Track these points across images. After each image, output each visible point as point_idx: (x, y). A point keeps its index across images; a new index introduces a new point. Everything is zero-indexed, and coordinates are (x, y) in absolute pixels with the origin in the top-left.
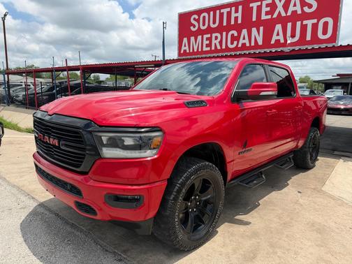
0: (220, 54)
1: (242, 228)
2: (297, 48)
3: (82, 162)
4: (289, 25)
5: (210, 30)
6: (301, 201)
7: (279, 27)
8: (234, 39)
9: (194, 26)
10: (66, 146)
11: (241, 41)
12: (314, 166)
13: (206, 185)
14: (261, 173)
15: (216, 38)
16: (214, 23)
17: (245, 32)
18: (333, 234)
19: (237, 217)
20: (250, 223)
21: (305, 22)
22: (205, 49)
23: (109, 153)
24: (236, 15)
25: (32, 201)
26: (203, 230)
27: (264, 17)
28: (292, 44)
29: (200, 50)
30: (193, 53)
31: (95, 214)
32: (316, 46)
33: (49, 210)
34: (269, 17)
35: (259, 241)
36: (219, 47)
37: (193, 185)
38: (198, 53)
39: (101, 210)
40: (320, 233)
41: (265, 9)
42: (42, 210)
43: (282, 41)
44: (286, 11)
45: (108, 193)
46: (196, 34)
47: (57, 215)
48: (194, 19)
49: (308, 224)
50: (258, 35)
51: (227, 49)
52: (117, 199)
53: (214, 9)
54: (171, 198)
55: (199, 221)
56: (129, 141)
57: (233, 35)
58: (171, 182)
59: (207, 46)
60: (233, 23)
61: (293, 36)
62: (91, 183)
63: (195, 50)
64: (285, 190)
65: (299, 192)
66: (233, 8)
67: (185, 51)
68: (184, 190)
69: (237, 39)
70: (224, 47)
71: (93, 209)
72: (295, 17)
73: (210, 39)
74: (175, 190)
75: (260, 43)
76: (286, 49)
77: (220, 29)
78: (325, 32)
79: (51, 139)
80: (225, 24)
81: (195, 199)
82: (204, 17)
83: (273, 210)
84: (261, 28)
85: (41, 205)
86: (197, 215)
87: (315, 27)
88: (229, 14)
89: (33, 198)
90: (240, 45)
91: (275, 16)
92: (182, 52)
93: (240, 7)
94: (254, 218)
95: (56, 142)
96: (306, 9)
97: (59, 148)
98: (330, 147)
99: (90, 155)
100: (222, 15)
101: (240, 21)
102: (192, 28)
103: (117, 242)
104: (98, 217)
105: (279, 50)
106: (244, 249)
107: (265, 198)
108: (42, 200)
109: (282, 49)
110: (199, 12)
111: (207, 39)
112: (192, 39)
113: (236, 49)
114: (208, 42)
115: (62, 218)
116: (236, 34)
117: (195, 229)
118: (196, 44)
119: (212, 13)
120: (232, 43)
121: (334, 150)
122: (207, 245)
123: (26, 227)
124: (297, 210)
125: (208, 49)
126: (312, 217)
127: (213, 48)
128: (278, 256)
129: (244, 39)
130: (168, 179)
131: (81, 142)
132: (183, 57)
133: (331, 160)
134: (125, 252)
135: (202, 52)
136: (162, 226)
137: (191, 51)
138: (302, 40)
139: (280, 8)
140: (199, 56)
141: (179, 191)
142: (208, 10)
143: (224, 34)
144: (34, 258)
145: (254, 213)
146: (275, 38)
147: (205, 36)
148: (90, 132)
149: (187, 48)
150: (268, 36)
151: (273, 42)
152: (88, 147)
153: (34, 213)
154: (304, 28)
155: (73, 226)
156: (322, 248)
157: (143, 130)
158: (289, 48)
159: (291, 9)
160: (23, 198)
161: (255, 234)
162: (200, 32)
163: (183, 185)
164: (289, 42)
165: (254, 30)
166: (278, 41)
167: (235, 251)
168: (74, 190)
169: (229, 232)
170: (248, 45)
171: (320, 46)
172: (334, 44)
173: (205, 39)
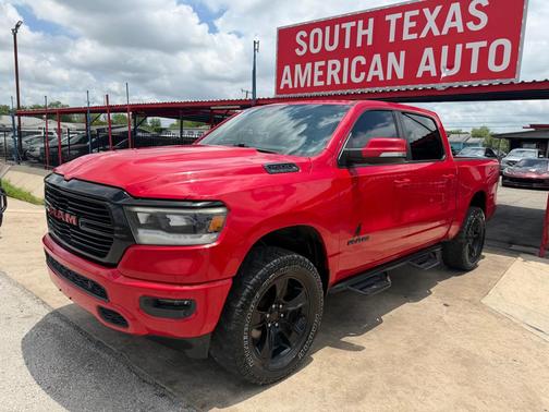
0: (339, 92)
1: (350, 355)
2: (456, 85)
3: (109, 249)
4: (445, 49)
5: (324, 55)
6: (446, 318)
7: (429, 52)
8: (361, 68)
9: (301, 49)
10: (88, 225)
11: (372, 73)
12: (476, 266)
13: (294, 288)
14: (386, 274)
15: (334, 67)
16: (331, 43)
17: (377, 58)
18: (486, 367)
19: (343, 339)
20: (363, 348)
21: (468, 46)
22: (317, 83)
23: (147, 237)
24: (365, 32)
25: (42, 307)
26: (287, 354)
27: (406, 36)
28: (448, 79)
29: (309, 85)
30: (299, 89)
32: (485, 83)
33: (66, 321)
34: (414, 36)
35: (372, 374)
36: (337, 82)
37: (274, 288)
38: (306, 89)
39: (134, 319)
40: (467, 366)
41: (408, 25)
42: (56, 321)
43: (434, 74)
44: (440, 28)
45: (145, 296)
46: (303, 61)
47: (78, 328)
48: (302, 37)
49: (451, 352)
50: (397, 64)
51: (351, 84)
52: (158, 304)
53: (332, 22)
54: (239, 305)
55: (282, 342)
56: (177, 220)
57: (358, 63)
58: (238, 282)
59: (320, 78)
60: (359, 44)
61: (450, 66)
62: (121, 280)
63: (302, 85)
64: (425, 301)
65: (446, 305)
66: (361, 23)
67: (286, 86)
68: (258, 295)
69: (365, 68)
70: (345, 81)
71: (122, 318)
72: (453, 38)
73: (324, 69)
74: (244, 294)
75: (400, 75)
76: (440, 87)
77: (340, 54)
78: (499, 61)
79: (67, 216)
80: (347, 46)
81: (277, 308)
82: (316, 35)
84: (403, 54)
85: (56, 313)
86: (280, 333)
87: (484, 53)
88: (354, 30)
89: (44, 303)
90: (369, 79)
91: (423, 35)
92: (282, 87)
93: (371, 21)
94: (370, 341)
95: (73, 220)
96: (470, 25)
97: (77, 228)
98: (506, 238)
99: (122, 239)
100: (342, 32)
101: (370, 42)
102: (297, 51)
103: (161, 370)
104: (130, 330)
105: (429, 87)
107: (391, 313)
108: (57, 306)
109: (433, 85)
110: (308, 27)
111: (320, 68)
112: (298, 67)
113: (364, 84)
114: (321, 73)
115: (84, 333)
116: (364, 62)
117: (276, 353)
118: (304, 75)
119: (328, 29)
120: (358, 76)
121: (511, 243)
122: (294, 377)
123: (29, 345)
124: (438, 332)
125: (322, 83)
126: (458, 342)
127: (329, 83)
128: (398, 398)
129: (376, 69)
130: (234, 278)
131: (108, 220)
132: (284, 95)
133: (503, 258)
134: (171, 384)
135: (313, 88)
136: (225, 346)
137: (296, 86)
138: (464, 72)
139: (431, 24)
140: (306, 94)
141: (251, 296)
142: (322, 24)
143: (346, 60)
144: (38, 388)
145: (371, 334)
146: (422, 68)
147: (318, 64)
148: (121, 206)
149: (289, 82)
150: (412, 64)
151: (419, 74)
152: (117, 228)
153: (44, 325)
154: (467, 54)
155: (98, 344)
156: (466, 388)
157: (199, 204)
158: (444, 84)
159: (448, 24)
160: (29, 302)
161: (369, 365)
162: (310, 58)
163: (257, 286)
164: (444, 75)
165: (391, 56)
166: (427, 74)
167: (334, 387)
168: (96, 290)
169: (329, 360)
170: (381, 78)
171: (491, 82)
172: (512, 80)
173: (316, 68)
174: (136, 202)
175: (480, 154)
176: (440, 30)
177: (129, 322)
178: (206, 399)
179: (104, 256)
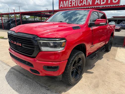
0: (75, 8)
1: (91, 75)
2: (104, 6)
6: (109, 63)
10: (25, 46)
11: (84, 3)
12: (110, 50)
13: (79, 60)
14: (96, 54)
15: (74, 2)
19: (88, 70)
20: (93, 73)
22: (69, 6)
25: (8, 67)
28: (103, 5)
29: (67, 6)
30: (65, 7)
31: (39, 73)
32: (112, 6)
33: (16, 70)
35: (98, 79)
36: (75, 5)
37: (76, 60)
38: (67, 7)
39: (41, 72)
40: (119, 76)
42: (13, 70)
43: (99, 3)
45: (44, 65)
47: (20, 72)
49: (113, 72)
50: (90, 1)
51: (78, 6)
52: (48, 67)
54: (69, 66)
57: (80, 1)
58: (69, 60)
59: (70, 5)
61: (103, 1)
63: (66, 6)
64: (102, 59)
65: (107, 60)
67: (62, 6)
68: (73, 63)
69: (82, 2)
70: (77, 5)
71: (38, 72)
74: (70, 63)
75: (91, 4)
76: (101, 7)
79: (18, 43)
81: (76, 65)
83: (100, 67)
86: (76, 71)
89: (8, 65)
90: (83, 5)
92: (60, 7)
94: (94, 71)
95: (20, 44)
99: (37, 50)
105: (98, 7)
106: (94, 83)
107: (96, 63)
108: (12, 66)
109: (99, 6)
111: (70, 2)
112: (64, 2)
113: (82, 6)
114: (70, 3)
115: (22, 73)
118: (66, 4)
120: (80, 4)
121: (115, 44)
123: (8, 77)
124: (109, 67)
125: (71, 6)
126: (114, 70)
127: (73, 6)
128: (107, 85)
129: (85, 2)
132: (61, 9)
134: (49, 86)
135: (68, 7)
136: (65, 77)
137: (64, 7)
138: (107, 3)
140: (67, 9)
144: (13, 91)
148: (36, 41)
149: (62, 5)
151: (96, 4)
152: (36, 47)
153: (10, 72)
155: (26, 76)
156: (121, 81)
160: (4, 65)
163: (73, 61)
164: (102, 4)
166: (97, 3)
168: (29, 64)
169: (86, 76)
170: (86, 5)
171: (113, 5)
172: (119, 5)
173: (69, 2)
178: (60, 90)
179: (31, 55)
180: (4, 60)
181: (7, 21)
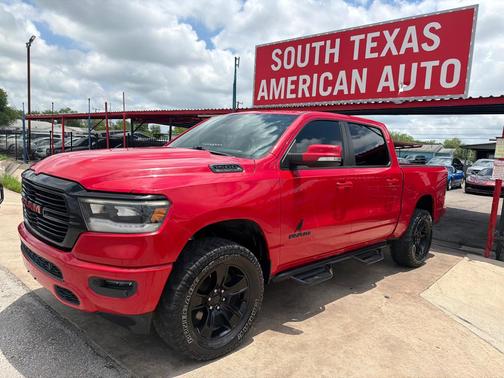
0: (309, 104)
1: (287, 338)
2: (411, 99)
3: (65, 235)
4: (402, 67)
5: (297, 71)
6: (384, 309)
7: (388, 70)
8: (328, 83)
9: (276, 65)
10: (50, 214)
11: (338, 87)
12: (423, 264)
13: (235, 275)
14: (329, 266)
15: (305, 82)
16: (303, 61)
17: (342, 74)
18: (410, 353)
20: (302, 332)
21: (423, 64)
22: (290, 96)
23: (98, 225)
24: (332, 51)
25: (21, 288)
26: (227, 335)
27: (369, 55)
28: (405, 94)
29: (282, 97)
30: (274, 101)
31: (77, 303)
32: (437, 98)
33: (40, 301)
34: (375, 55)
35: (304, 355)
36: (307, 95)
37: (214, 274)
38: (280, 101)
40: (392, 351)
41: (370, 45)
42: (30, 300)
43: (392, 89)
44: (398, 47)
45: (93, 277)
46: (278, 75)
47: (48, 307)
48: (277, 55)
50: (360, 80)
51: (319, 97)
52: (105, 284)
53: (303, 42)
54: (178, 288)
55: (223, 323)
56: (126, 211)
57: (326, 78)
58: (178, 268)
59: (292, 92)
60: (327, 61)
61: (407, 82)
62: (74, 262)
63: (277, 97)
65: (386, 297)
66: (329, 42)
67: (263, 97)
68: (197, 280)
69: (332, 83)
70: (314, 94)
71: (74, 295)
72: (410, 57)
73: (296, 83)
74: (185, 278)
75: (363, 90)
76: (398, 100)
77: (310, 70)
78: (449, 79)
79: (34, 205)
80: (316, 63)
81: (219, 293)
82: (290, 53)
83: (341, 317)
84: (365, 71)
85: (32, 294)
86: (221, 315)
87: (436, 71)
88: (323, 49)
89: (23, 285)
90: (335, 93)
91: (384, 54)
92: (259, 99)
93: (338, 41)
94: (310, 328)
95: (38, 209)
96: (425, 47)
97: (40, 216)
98: (458, 240)
99: (74, 226)
100: (313, 50)
101: (336, 60)
102: (273, 66)
103: (115, 345)
104: (81, 307)
105: (388, 100)
107: (334, 302)
108: (34, 288)
109: (391, 99)
110: (283, 46)
111: (293, 83)
112: (273, 81)
113: (331, 97)
114: (293, 87)
115: (53, 312)
116: (331, 77)
117: (215, 334)
118: (278, 89)
119: (300, 47)
120: (325, 90)
121: (461, 244)
122: (232, 356)
124: (374, 320)
125: (294, 96)
126: (389, 331)
127: (300, 95)
129: (341, 84)
130: (174, 263)
131: (64, 210)
132: (259, 105)
133: (450, 257)
134: (121, 357)
135: (286, 100)
136: (166, 324)
137: (271, 98)
138: (419, 88)
139: (390, 44)
140: (280, 105)
141: (190, 281)
142: (294, 43)
143: (315, 76)
144: (3, 357)
145: (312, 320)
146: (382, 84)
147: (290, 79)
148: (76, 198)
149: (265, 94)
150: (373, 81)
151: (380, 90)
152: (72, 217)
154: (422, 72)
156: (387, 370)
158: (401, 98)
159: (405, 45)
161: (303, 347)
162: (284, 73)
164: (401, 90)
165: (355, 73)
166: (386, 89)
167: (266, 366)
168: (54, 271)
169: (268, 342)
170: (346, 92)
171: (443, 97)
172: (462, 96)
173: (289, 83)
174: (89, 194)
175: (448, 163)
176: (398, 50)
177: (80, 300)
178: (149, 371)
179: (61, 241)
180: (15, 269)
181: (83, 139)
